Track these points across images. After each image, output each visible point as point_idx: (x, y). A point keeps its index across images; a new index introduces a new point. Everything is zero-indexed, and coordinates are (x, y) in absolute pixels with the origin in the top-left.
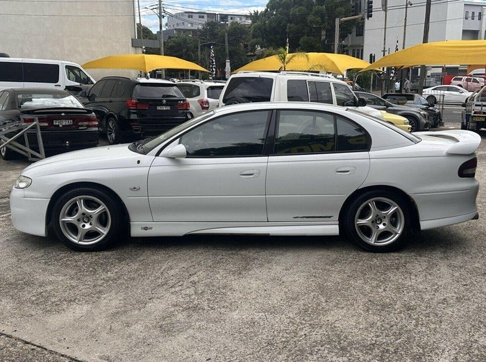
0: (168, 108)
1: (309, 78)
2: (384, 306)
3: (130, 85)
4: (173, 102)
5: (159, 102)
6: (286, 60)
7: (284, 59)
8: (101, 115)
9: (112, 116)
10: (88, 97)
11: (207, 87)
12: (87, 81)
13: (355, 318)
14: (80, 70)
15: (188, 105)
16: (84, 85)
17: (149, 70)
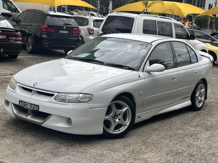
0: (67, 32)
1: (159, 19)
2: (177, 153)
3: (44, 15)
4: (70, 29)
5: (61, 28)
6: (148, 5)
7: (147, 4)
8: (24, 34)
9: (30, 34)
10: (16, 21)
11: (94, 20)
12: (16, 10)
13: (159, 157)
14: (11, 3)
15: (80, 31)
16: (14, 13)
17: (56, 5)
